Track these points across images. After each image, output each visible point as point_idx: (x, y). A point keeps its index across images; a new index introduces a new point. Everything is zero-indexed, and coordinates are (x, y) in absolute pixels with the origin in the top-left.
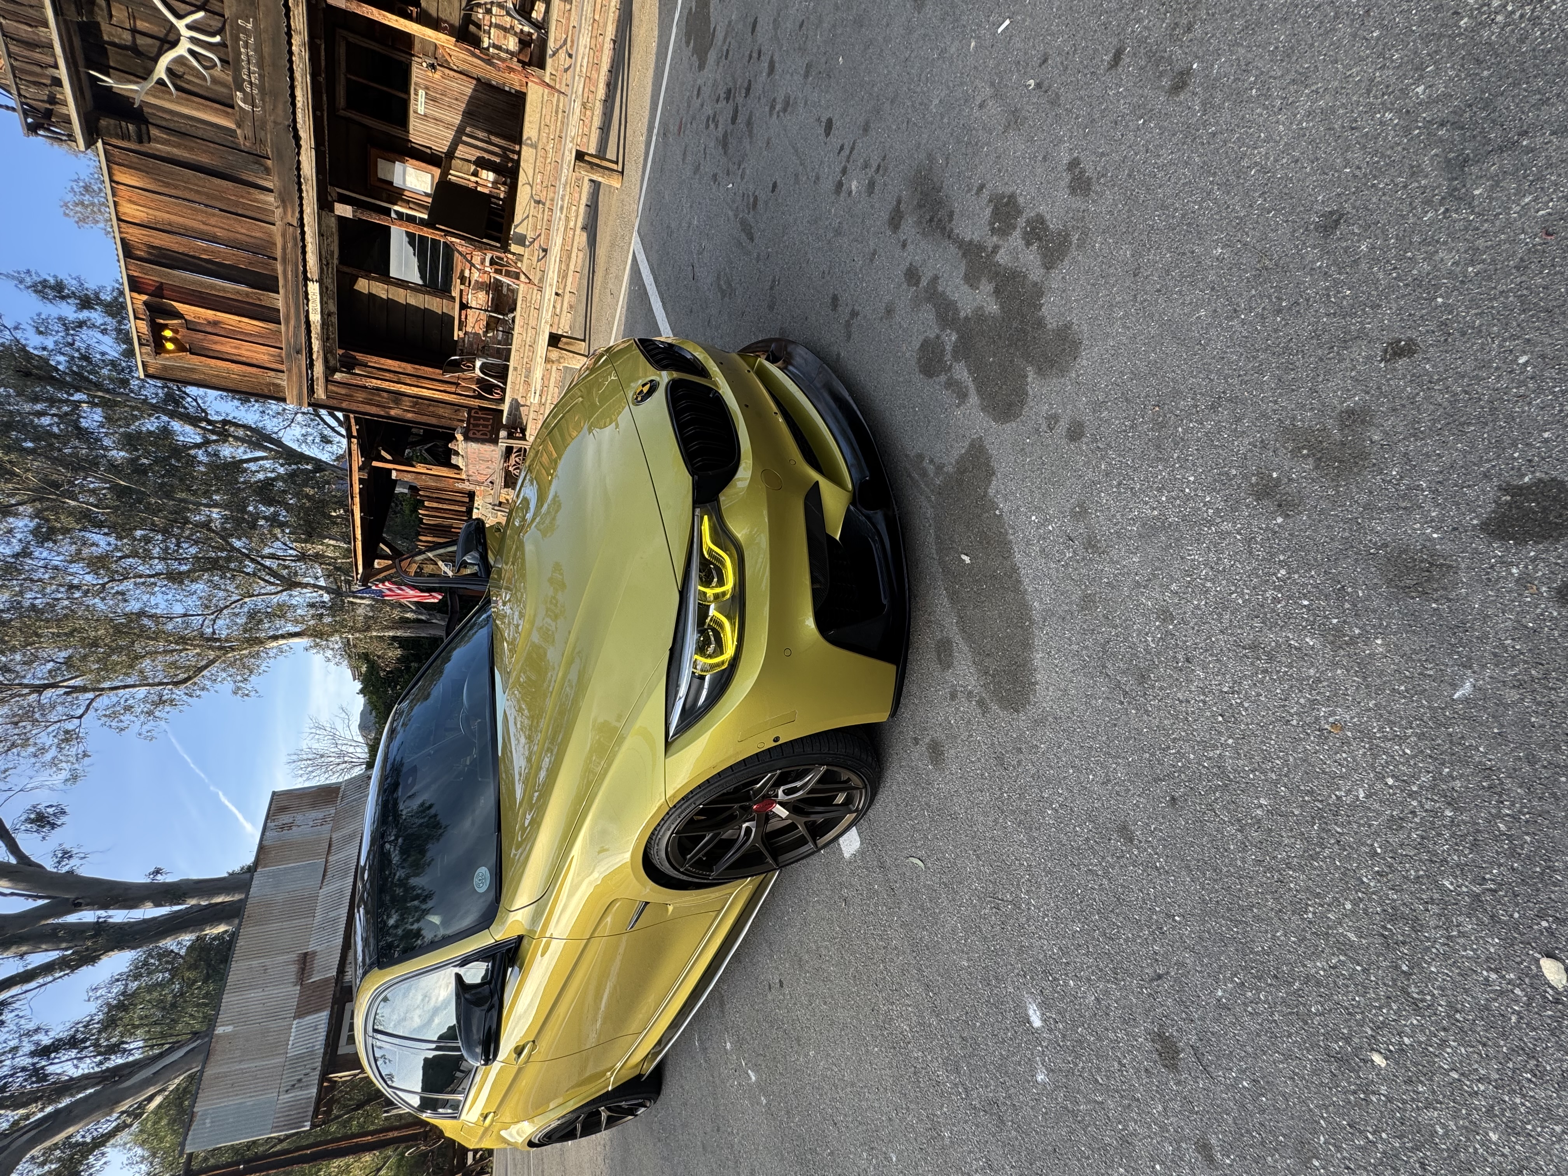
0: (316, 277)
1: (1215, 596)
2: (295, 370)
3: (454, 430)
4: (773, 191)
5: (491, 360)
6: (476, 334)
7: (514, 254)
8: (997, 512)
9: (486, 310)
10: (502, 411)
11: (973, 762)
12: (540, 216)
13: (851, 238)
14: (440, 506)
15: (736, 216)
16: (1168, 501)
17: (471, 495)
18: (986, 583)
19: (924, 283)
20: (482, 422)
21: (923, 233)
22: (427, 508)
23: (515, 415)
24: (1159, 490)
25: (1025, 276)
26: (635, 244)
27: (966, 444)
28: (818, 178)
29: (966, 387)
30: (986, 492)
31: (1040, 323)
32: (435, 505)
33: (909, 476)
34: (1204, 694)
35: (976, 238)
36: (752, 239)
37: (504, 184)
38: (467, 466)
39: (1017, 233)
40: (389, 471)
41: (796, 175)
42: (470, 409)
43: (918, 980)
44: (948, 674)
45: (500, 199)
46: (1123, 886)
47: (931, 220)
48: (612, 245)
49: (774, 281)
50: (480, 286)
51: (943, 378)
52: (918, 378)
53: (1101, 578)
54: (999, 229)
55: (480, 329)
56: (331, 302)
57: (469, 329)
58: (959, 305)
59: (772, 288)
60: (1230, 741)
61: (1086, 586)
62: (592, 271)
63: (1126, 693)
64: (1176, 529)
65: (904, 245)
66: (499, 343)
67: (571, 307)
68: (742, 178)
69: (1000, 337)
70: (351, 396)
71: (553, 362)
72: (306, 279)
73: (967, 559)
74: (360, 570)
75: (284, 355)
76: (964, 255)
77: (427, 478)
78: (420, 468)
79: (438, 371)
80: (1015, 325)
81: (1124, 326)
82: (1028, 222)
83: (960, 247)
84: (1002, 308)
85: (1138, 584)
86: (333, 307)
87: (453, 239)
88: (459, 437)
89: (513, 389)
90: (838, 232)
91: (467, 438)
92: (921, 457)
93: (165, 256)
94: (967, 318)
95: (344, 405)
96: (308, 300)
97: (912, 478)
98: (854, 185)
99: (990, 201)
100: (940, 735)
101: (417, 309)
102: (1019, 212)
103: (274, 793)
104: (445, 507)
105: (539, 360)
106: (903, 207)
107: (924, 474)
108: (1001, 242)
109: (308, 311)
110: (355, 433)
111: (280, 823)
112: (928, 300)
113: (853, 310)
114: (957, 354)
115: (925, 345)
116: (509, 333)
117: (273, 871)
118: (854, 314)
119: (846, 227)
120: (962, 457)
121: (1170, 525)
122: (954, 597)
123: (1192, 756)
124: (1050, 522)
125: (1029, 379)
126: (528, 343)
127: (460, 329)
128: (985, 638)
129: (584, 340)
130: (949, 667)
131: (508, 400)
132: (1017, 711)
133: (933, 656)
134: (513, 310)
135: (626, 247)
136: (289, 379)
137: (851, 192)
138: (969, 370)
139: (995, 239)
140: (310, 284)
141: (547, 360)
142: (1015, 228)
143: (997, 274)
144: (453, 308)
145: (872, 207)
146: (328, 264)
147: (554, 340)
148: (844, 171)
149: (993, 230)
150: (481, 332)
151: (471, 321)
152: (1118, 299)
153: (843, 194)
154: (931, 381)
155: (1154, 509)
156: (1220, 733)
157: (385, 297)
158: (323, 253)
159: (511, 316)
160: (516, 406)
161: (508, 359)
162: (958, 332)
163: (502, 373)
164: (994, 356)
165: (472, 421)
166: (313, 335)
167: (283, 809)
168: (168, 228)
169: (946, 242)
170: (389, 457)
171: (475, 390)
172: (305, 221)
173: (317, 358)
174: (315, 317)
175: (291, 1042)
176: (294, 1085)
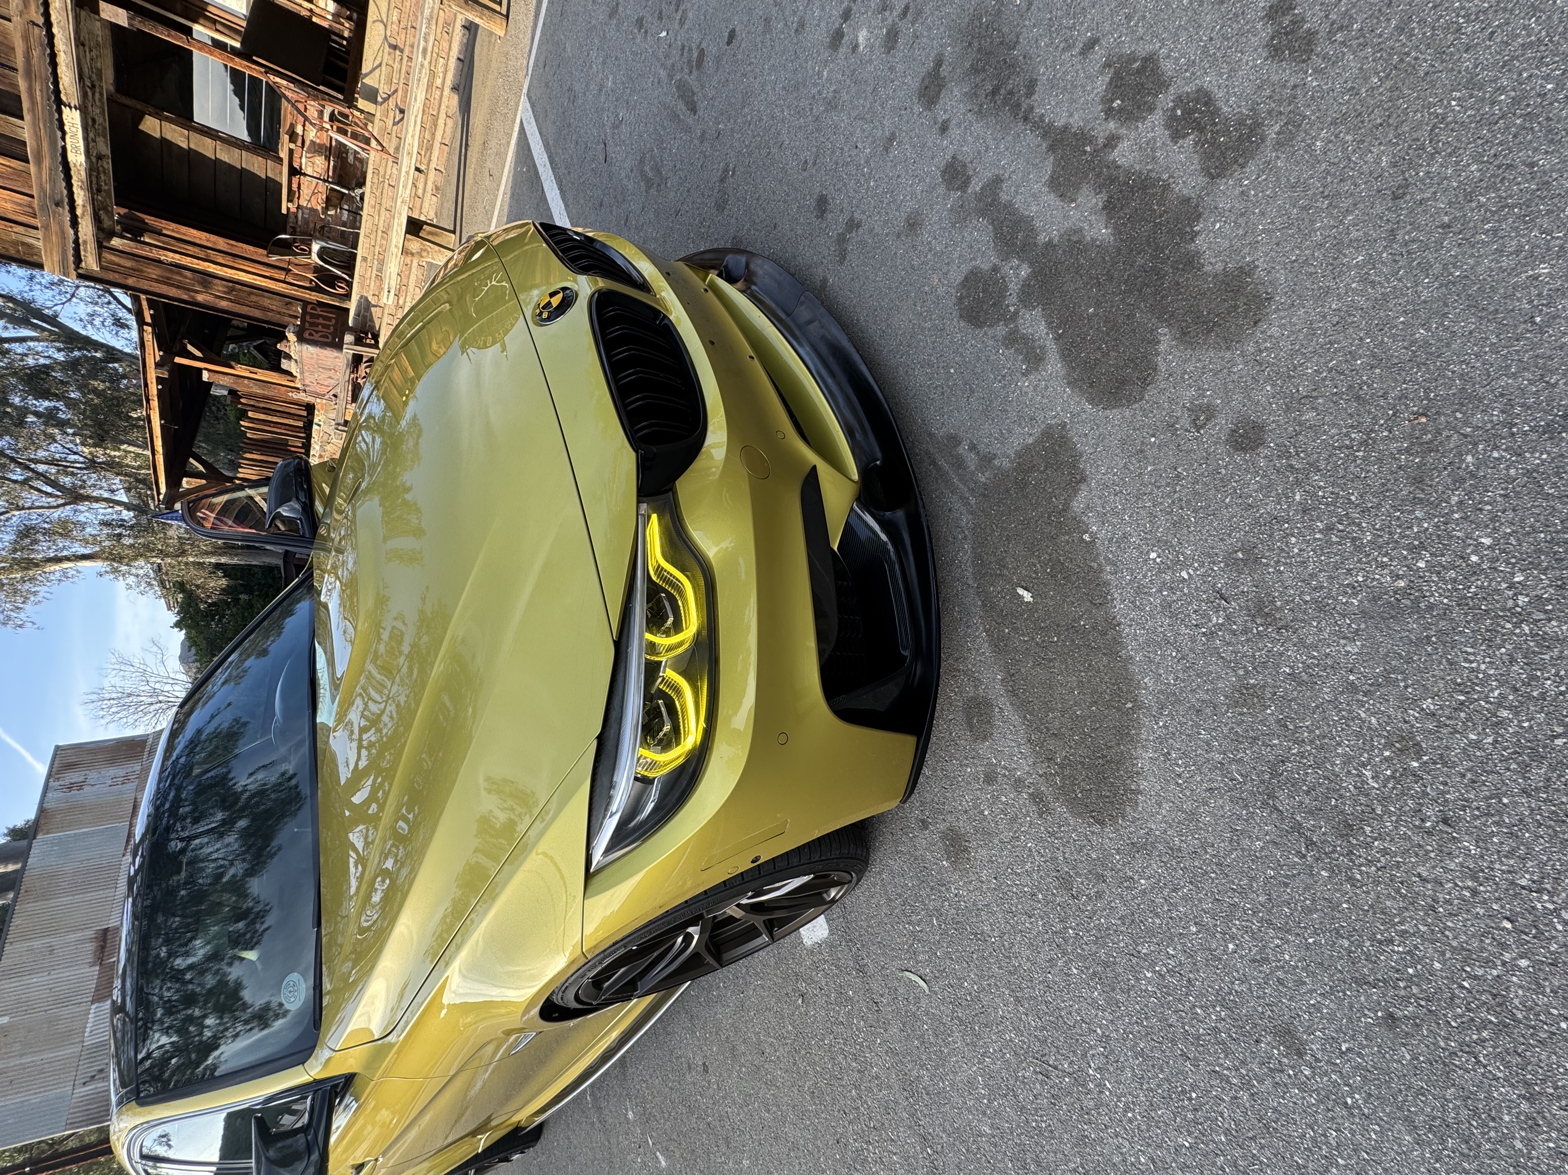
0: (74, 102)
1: (1516, 733)
2: (54, 227)
3: (285, 327)
4: (728, 43)
5: (333, 245)
6: (313, 210)
7: (362, 111)
8: (1086, 537)
9: (325, 181)
10: (347, 310)
11: (1018, 875)
12: (396, 66)
13: (854, 114)
14: (269, 418)
15: (671, 77)
16: (1430, 567)
17: (310, 408)
18: (1058, 635)
19: (976, 186)
20: (321, 321)
21: (980, 112)
22: (252, 420)
23: (365, 317)
24: (1411, 549)
25: (1166, 187)
26: (524, 111)
27: (1037, 431)
28: (802, 25)
29: (1042, 348)
30: (1066, 508)
31: (1191, 262)
32: (262, 417)
33: (934, 463)
34: (1475, 878)
35: (1076, 121)
36: (694, 110)
37: (349, 18)
38: (302, 373)
39: (1157, 118)
40: (199, 371)
41: (767, 21)
42: (305, 303)
43: (910, 1127)
44: (983, 748)
45: (344, 38)
46: (1275, 1110)
47: (995, 92)
48: (493, 112)
49: (726, 170)
50: (317, 149)
51: (1001, 330)
52: (957, 327)
53: (1277, 666)
54: (1121, 110)
55: (318, 204)
56: (100, 140)
57: (303, 203)
58: (1038, 224)
59: (722, 180)
60: (1524, 963)
61: (1247, 672)
62: (465, 145)
63: (1310, 844)
64: (1443, 616)
65: (944, 129)
66: (344, 225)
67: (437, 188)
68: (682, 23)
69: (1111, 278)
70: (141, 271)
71: (412, 254)
72: (59, 103)
73: (1027, 596)
74: (163, 489)
75: (36, 206)
76: (1052, 148)
77: (251, 384)
78: (241, 370)
79: (261, 251)
80: (1140, 261)
81: (1364, 280)
82: (1179, 101)
83: (1044, 136)
84: (1117, 231)
85: (1352, 688)
86: (104, 148)
87: (278, 80)
88: (291, 337)
89: (362, 284)
90: (832, 105)
91: (301, 339)
92: (955, 440)
94: (1049, 244)
95: (130, 281)
96: (64, 133)
97: (939, 469)
98: (862, 36)
99: (1107, 65)
100: (963, 825)
101: (231, 167)
102: (1163, 85)
103: (57, 748)
104: (275, 419)
105: (394, 249)
106: (945, 70)
107: (959, 464)
108: (1123, 131)
109: (64, 149)
110: (148, 319)
111: (67, 782)
112: (982, 213)
113: (852, 219)
114: (1027, 296)
115: (972, 279)
116: (356, 214)
117: (60, 838)
118: (853, 225)
119: (845, 96)
120: (1028, 448)
121: (1431, 607)
122: (999, 645)
123: (1437, 965)
124: (1185, 566)
125: (1162, 348)
126: (381, 227)
127: (290, 200)
128: (1052, 710)
129: (454, 232)
130: (985, 738)
131: (355, 297)
132: (1102, 823)
133: (961, 717)
134: (362, 184)
135: (510, 116)
136: (47, 238)
137: (856, 46)
138: (1049, 324)
139: (1112, 125)
140: (66, 111)
141: (405, 251)
142: (1151, 109)
143: (1112, 180)
144: (281, 173)
145: (892, 69)
146: (93, 87)
147: (414, 227)
148: (846, 15)
149: (1109, 113)
150: (319, 208)
151: (306, 192)
152: (1354, 235)
153: (843, 50)
154: (979, 333)
155: (1398, 577)
156: (1504, 946)
157: (184, 145)
158: (86, 70)
159: (358, 191)
160: (365, 306)
161: (355, 246)
162: (1031, 265)
163: (349, 264)
164: (1098, 305)
165: (308, 318)
166: (75, 182)
167: (70, 766)
169: (1021, 126)
170: (198, 354)
171: (311, 281)
172: (53, 18)
173: (83, 215)
174: (77, 158)
175: (88, 1030)
176: (93, 1077)
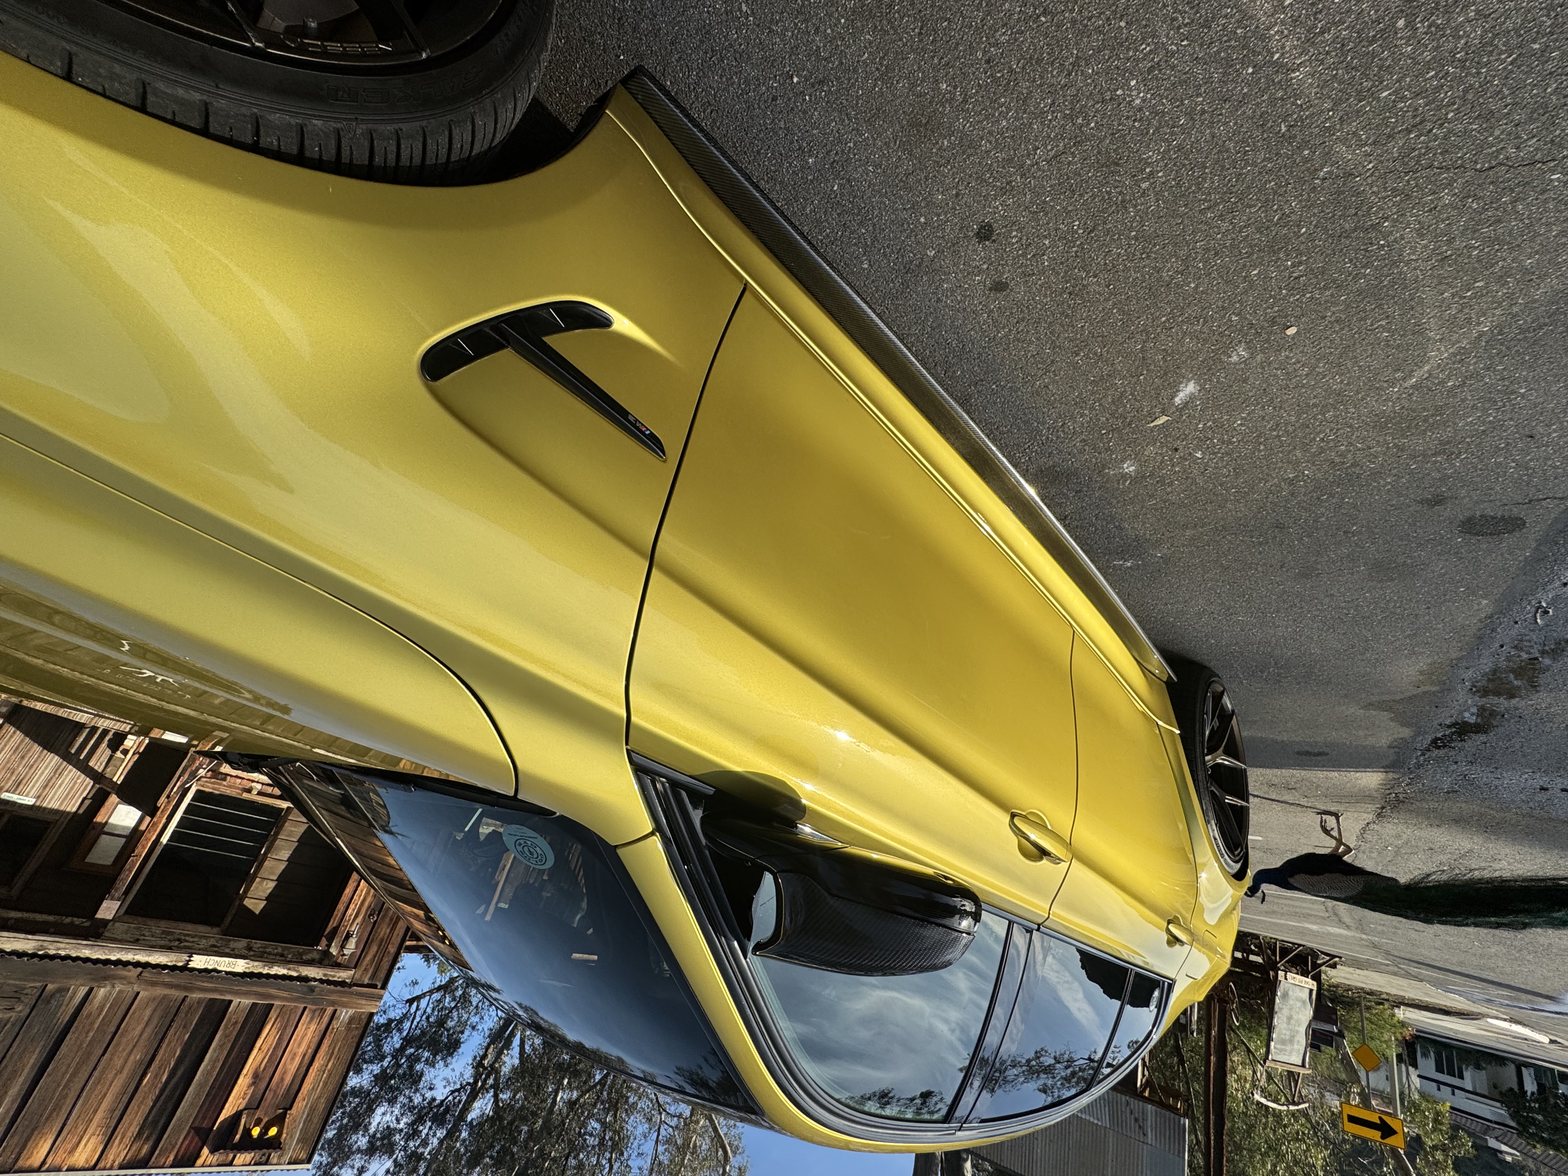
0: (185, 957)
2: (334, 997)
56: (232, 945)
72: (185, 968)
75: (314, 1007)
86: (241, 944)
93: (155, 1122)
95: (392, 950)
96: (215, 970)
101: (297, 850)
109: (227, 973)
136: (345, 1005)
140: (192, 965)
146: (179, 940)
157: (272, 885)
158: (162, 943)
166: (265, 971)
168: (118, 1113)
172: (103, 957)
173: (297, 971)
174: (240, 966)
175: (1096, 1122)
176: (1140, 1127)
